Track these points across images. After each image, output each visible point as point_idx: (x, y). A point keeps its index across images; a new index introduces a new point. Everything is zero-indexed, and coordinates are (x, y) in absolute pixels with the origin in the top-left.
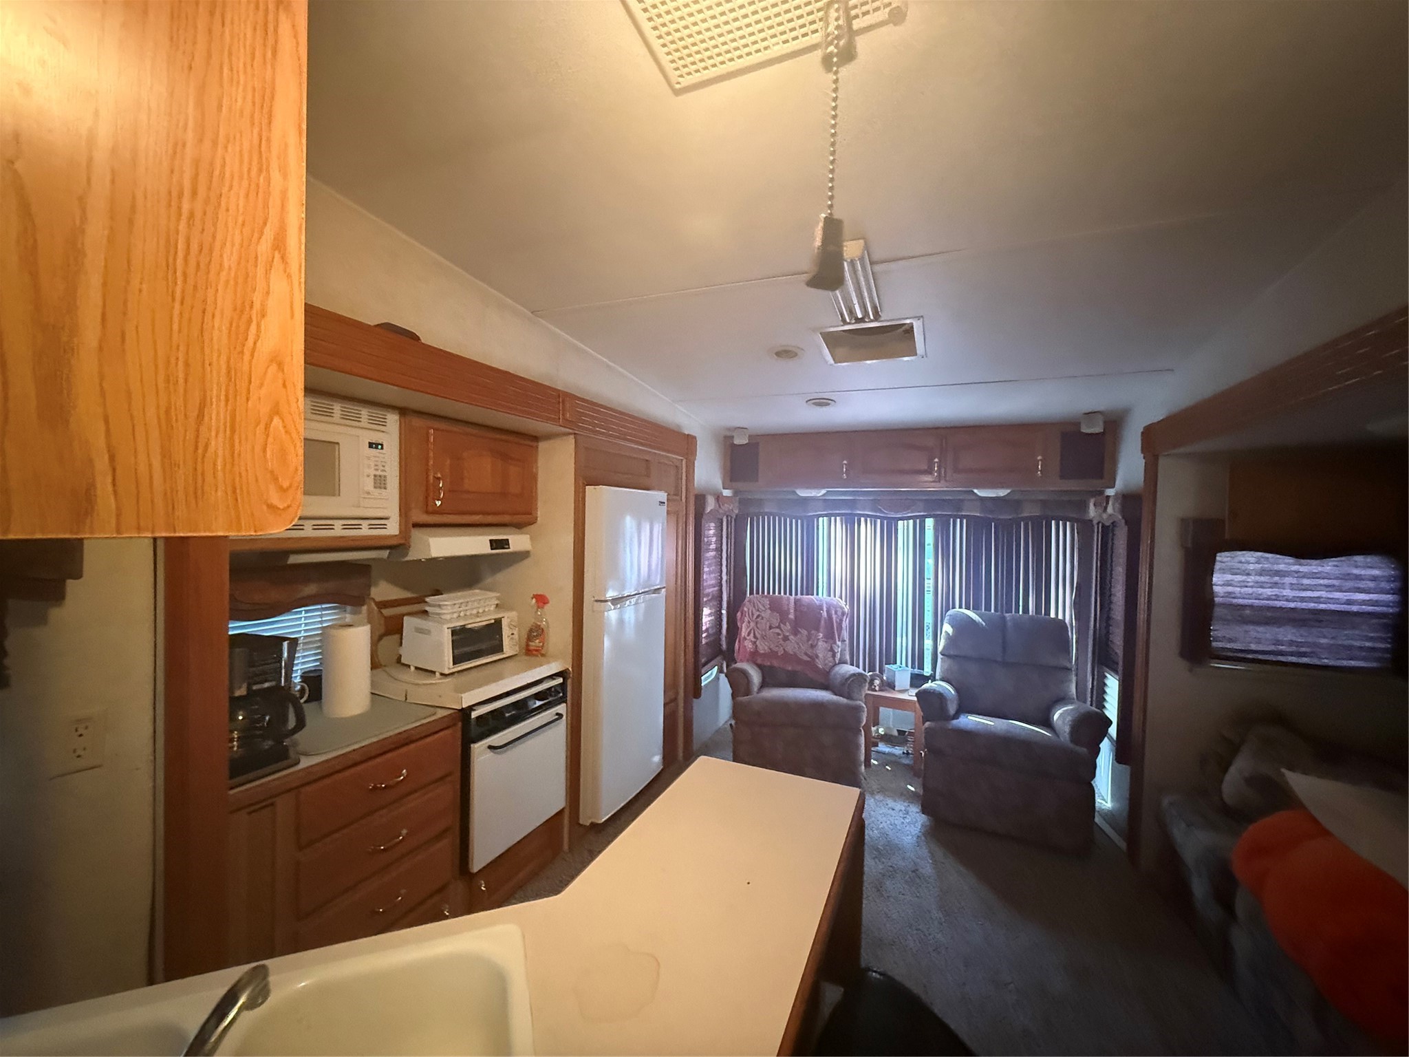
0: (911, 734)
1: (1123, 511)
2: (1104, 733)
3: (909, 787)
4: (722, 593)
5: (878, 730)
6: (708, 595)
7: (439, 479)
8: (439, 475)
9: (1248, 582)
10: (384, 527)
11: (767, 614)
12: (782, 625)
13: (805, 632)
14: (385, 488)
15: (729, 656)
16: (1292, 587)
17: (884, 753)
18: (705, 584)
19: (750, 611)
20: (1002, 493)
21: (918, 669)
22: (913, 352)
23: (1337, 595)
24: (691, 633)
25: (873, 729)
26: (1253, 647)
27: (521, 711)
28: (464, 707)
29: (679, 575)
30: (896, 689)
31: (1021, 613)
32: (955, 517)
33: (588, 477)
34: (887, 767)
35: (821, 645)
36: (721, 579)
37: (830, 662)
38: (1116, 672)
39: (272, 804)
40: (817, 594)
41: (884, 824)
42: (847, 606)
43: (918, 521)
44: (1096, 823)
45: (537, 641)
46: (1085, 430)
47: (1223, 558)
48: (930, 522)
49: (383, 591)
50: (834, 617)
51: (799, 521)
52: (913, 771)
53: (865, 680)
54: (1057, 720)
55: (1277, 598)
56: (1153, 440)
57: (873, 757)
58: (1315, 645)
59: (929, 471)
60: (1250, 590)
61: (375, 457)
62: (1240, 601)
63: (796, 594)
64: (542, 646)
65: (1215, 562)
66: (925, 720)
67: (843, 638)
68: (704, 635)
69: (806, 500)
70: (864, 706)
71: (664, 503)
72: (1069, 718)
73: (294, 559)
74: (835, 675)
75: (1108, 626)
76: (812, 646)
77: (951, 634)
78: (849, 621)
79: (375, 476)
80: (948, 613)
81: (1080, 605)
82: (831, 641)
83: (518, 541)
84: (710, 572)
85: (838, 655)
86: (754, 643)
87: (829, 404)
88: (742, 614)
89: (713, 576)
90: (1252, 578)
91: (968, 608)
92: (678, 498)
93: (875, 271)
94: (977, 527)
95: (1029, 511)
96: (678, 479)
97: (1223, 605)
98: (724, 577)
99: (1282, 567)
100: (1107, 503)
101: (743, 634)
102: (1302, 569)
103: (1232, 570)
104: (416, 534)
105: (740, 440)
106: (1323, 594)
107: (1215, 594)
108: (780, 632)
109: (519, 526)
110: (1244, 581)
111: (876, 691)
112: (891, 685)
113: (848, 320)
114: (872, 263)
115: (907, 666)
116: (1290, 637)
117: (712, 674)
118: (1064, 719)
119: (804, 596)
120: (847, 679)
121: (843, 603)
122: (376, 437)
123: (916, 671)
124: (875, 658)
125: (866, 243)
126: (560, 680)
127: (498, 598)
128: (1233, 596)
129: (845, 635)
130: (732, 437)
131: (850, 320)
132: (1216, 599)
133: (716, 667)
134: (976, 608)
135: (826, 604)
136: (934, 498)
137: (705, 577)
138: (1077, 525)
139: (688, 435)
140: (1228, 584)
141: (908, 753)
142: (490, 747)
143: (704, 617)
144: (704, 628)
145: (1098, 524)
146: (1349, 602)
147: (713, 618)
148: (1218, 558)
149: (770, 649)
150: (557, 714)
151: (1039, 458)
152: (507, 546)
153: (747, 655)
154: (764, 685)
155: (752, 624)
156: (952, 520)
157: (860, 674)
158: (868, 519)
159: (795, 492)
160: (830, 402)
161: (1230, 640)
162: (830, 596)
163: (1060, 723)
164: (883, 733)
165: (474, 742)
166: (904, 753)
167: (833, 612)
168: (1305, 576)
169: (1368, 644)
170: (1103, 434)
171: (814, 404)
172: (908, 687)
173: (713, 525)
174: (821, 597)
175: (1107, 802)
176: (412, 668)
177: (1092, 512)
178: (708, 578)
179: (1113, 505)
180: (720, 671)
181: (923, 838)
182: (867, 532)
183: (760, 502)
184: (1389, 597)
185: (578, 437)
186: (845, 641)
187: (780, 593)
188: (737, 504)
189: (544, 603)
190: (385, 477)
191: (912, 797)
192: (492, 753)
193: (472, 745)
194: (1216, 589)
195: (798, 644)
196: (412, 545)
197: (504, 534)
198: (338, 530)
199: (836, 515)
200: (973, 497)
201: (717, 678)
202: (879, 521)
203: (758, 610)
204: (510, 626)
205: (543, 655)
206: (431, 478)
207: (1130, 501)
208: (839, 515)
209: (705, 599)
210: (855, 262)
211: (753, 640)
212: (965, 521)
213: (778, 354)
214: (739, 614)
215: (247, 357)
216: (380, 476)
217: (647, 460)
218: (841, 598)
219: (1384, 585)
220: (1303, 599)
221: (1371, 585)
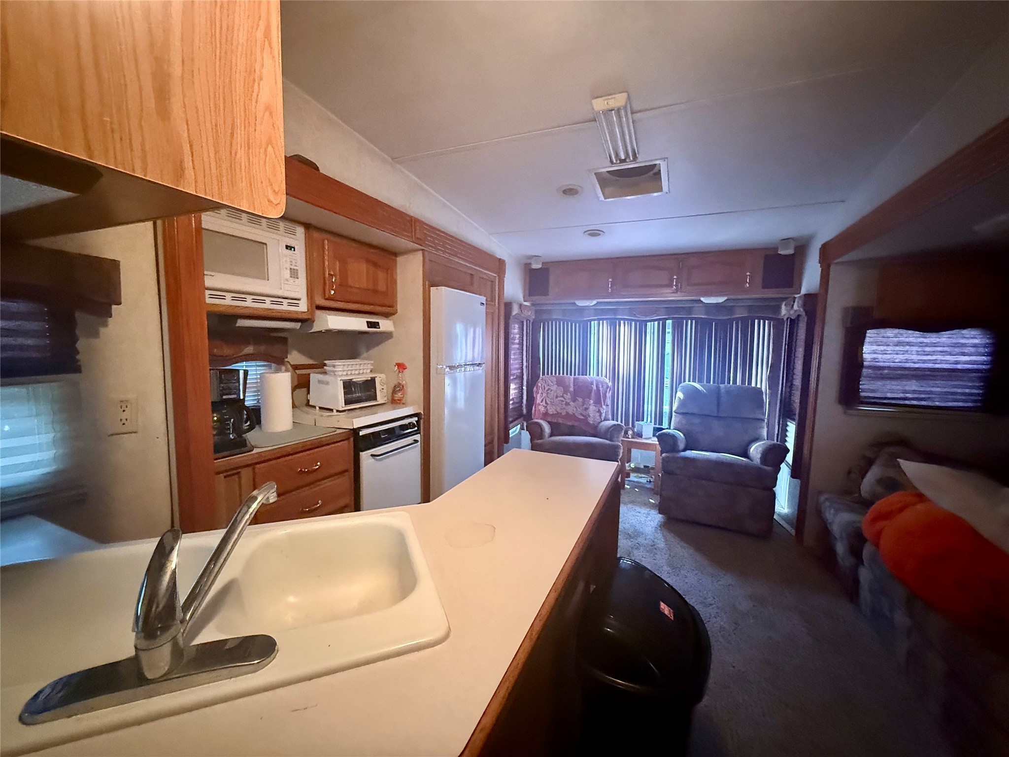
0: (653, 468)
1: (804, 305)
2: (783, 459)
3: (651, 500)
4: (523, 375)
5: (630, 465)
6: (513, 375)
7: (332, 275)
8: (332, 273)
9: (888, 351)
10: (297, 305)
11: (554, 388)
12: (565, 395)
13: (580, 400)
14: (298, 278)
15: (528, 417)
16: (918, 353)
17: (634, 482)
18: (512, 367)
19: (543, 386)
20: (721, 300)
21: (659, 425)
22: (660, 189)
23: (948, 358)
24: (502, 398)
25: (627, 465)
26: (889, 395)
27: (392, 435)
28: (355, 427)
29: (494, 360)
30: (643, 437)
31: (731, 384)
32: (687, 319)
33: (431, 281)
34: (636, 489)
35: (592, 408)
36: (523, 364)
37: (598, 419)
38: (794, 420)
39: (239, 473)
40: (590, 375)
41: (633, 521)
42: (611, 383)
43: (661, 322)
44: (775, 519)
45: (399, 394)
46: (782, 252)
47: (871, 334)
48: (669, 322)
49: (295, 357)
50: (601, 389)
51: (577, 324)
52: (653, 492)
53: (623, 429)
54: (752, 451)
55: (907, 361)
56: (827, 254)
57: (626, 483)
58: (931, 392)
59: (670, 285)
60: (888, 356)
61: (290, 255)
62: (881, 364)
63: (575, 375)
64: (403, 397)
65: (865, 337)
66: (662, 452)
67: (607, 404)
68: (511, 402)
69: (582, 309)
70: (621, 445)
71: (484, 304)
72: (760, 449)
73: (241, 323)
74: (600, 429)
75: (791, 390)
76: (586, 409)
77: (682, 399)
78: (612, 393)
79: (291, 269)
80: (681, 385)
81: (772, 380)
82: (598, 405)
83: (385, 325)
84: (515, 359)
85: (604, 415)
86: (546, 407)
87: (600, 235)
88: (537, 388)
89: (517, 362)
90: (889, 348)
91: (694, 381)
92: (493, 304)
93: (634, 118)
94: (702, 325)
95: (740, 313)
96: (493, 291)
97: (869, 367)
98: (525, 364)
99: (911, 340)
100: (794, 302)
101: (538, 402)
102: (925, 340)
103: (878, 343)
104: (318, 313)
105: (536, 266)
106: (939, 357)
107: (864, 360)
108: (564, 400)
109: (387, 315)
110: (884, 350)
111: (629, 438)
112: (640, 435)
113: (615, 161)
114: (632, 113)
115: (651, 422)
116: (914, 388)
117: (516, 430)
118: (757, 449)
119: (581, 376)
120: (609, 428)
121: (607, 380)
122: (291, 243)
123: (657, 426)
124: (629, 415)
125: (628, 95)
126: (416, 419)
127: (372, 364)
128: (877, 360)
129: (609, 402)
130: (530, 264)
131: (616, 161)
132: (865, 363)
133: (519, 425)
134: (700, 381)
135: (596, 381)
136: (674, 306)
137: (511, 362)
138: (773, 323)
139: (500, 259)
140: (875, 352)
141: (650, 482)
142: (373, 455)
143: (511, 390)
144: (511, 398)
145: (787, 319)
146: (957, 363)
147: (517, 391)
148: (867, 335)
149: (557, 412)
150: (414, 440)
151: (748, 274)
152: (378, 327)
153: (541, 415)
154: (552, 435)
155: (544, 395)
156: (685, 321)
157: (618, 425)
158: (626, 322)
159: (575, 303)
160: (600, 232)
161: (873, 391)
162: (598, 376)
163: (754, 452)
164: (633, 467)
165: (362, 451)
166: (647, 481)
167: (600, 386)
168: (927, 345)
169: (967, 391)
170: (793, 255)
171: (590, 234)
172: (651, 436)
173: (517, 326)
174: (592, 376)
175: (784, 509)
176: (317, 408)
177: (784, 311)
178: (514, 364)
179: (798, 302)
180: (522, 428)
181: (659, 528)
182: (625, 332)
183: (549, 312)
184: (985, 358)
185: (426, 253)
186: (608, 406)
187: (563, 374)
188: (533, 313)
189: (404, 369)
190: (297, 270)
191: (652, 506)
192: (373, 460)
193: (361, 453)
194: (865, 356)
195: (576, 408)
196: (316, 319)
197: (377, 319)
198: (268, 304)
199: (603, 319)
200: (701, 305)
201: (520, 433)
202: (633, 323)
203: (548, 385)
204: (382, 383)
205: (403, 404)
206: (327, 275)
207: (811, 300)
208: (606, 319)
209: (512, 378)
210: (620, 110)
211: (545, 405)
212: (694, 321)
213: (565, 192)
214: (535, 389)
215: (254, 103)
216: (294, 269)
217: (472, 275)
218: (606, 377)
219: (981, 350)
220: (924, 362)
221: (972, 350)
